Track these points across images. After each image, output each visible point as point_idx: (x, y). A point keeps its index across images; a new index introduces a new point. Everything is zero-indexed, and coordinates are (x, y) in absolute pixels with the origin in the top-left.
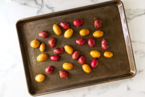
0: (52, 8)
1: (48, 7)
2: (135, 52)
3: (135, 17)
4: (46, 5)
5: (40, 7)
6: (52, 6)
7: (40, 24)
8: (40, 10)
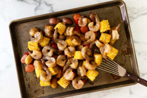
0: (50, 5)
1: (46, 4)
2: (139, 54)
3: (139, 16)
4: (44, 2)
5: (38, 4)
6: (50, 3)
7: (35, 25)
8: (38, 6)
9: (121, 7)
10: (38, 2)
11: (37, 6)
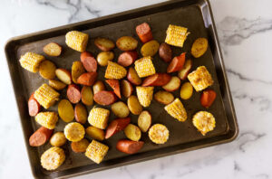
0: (96, 12)
1: (89, 10)
3: (252, 33)
4: (86, 7)
8: (75, 14)
9: (202, 7)
10: (75, 6)
11: (73, 13)
